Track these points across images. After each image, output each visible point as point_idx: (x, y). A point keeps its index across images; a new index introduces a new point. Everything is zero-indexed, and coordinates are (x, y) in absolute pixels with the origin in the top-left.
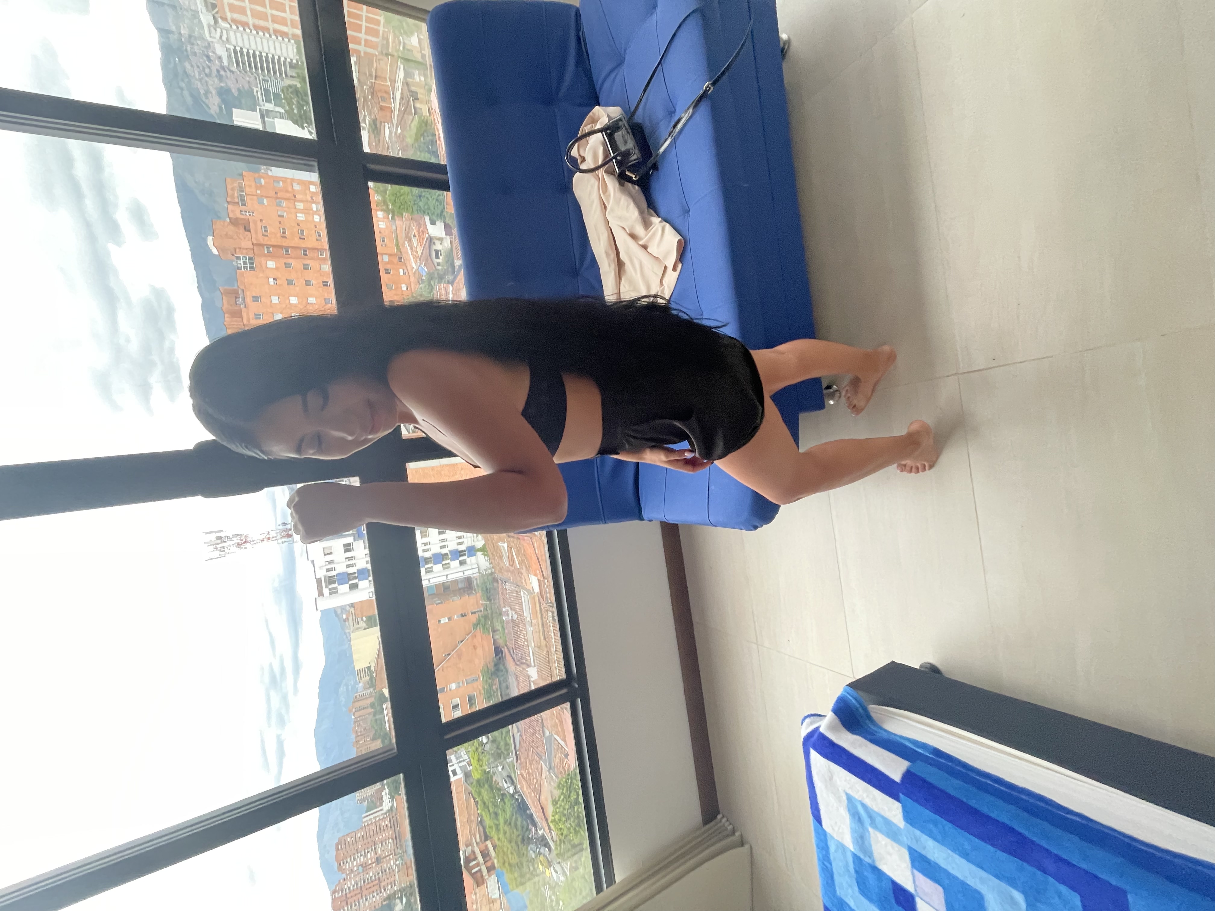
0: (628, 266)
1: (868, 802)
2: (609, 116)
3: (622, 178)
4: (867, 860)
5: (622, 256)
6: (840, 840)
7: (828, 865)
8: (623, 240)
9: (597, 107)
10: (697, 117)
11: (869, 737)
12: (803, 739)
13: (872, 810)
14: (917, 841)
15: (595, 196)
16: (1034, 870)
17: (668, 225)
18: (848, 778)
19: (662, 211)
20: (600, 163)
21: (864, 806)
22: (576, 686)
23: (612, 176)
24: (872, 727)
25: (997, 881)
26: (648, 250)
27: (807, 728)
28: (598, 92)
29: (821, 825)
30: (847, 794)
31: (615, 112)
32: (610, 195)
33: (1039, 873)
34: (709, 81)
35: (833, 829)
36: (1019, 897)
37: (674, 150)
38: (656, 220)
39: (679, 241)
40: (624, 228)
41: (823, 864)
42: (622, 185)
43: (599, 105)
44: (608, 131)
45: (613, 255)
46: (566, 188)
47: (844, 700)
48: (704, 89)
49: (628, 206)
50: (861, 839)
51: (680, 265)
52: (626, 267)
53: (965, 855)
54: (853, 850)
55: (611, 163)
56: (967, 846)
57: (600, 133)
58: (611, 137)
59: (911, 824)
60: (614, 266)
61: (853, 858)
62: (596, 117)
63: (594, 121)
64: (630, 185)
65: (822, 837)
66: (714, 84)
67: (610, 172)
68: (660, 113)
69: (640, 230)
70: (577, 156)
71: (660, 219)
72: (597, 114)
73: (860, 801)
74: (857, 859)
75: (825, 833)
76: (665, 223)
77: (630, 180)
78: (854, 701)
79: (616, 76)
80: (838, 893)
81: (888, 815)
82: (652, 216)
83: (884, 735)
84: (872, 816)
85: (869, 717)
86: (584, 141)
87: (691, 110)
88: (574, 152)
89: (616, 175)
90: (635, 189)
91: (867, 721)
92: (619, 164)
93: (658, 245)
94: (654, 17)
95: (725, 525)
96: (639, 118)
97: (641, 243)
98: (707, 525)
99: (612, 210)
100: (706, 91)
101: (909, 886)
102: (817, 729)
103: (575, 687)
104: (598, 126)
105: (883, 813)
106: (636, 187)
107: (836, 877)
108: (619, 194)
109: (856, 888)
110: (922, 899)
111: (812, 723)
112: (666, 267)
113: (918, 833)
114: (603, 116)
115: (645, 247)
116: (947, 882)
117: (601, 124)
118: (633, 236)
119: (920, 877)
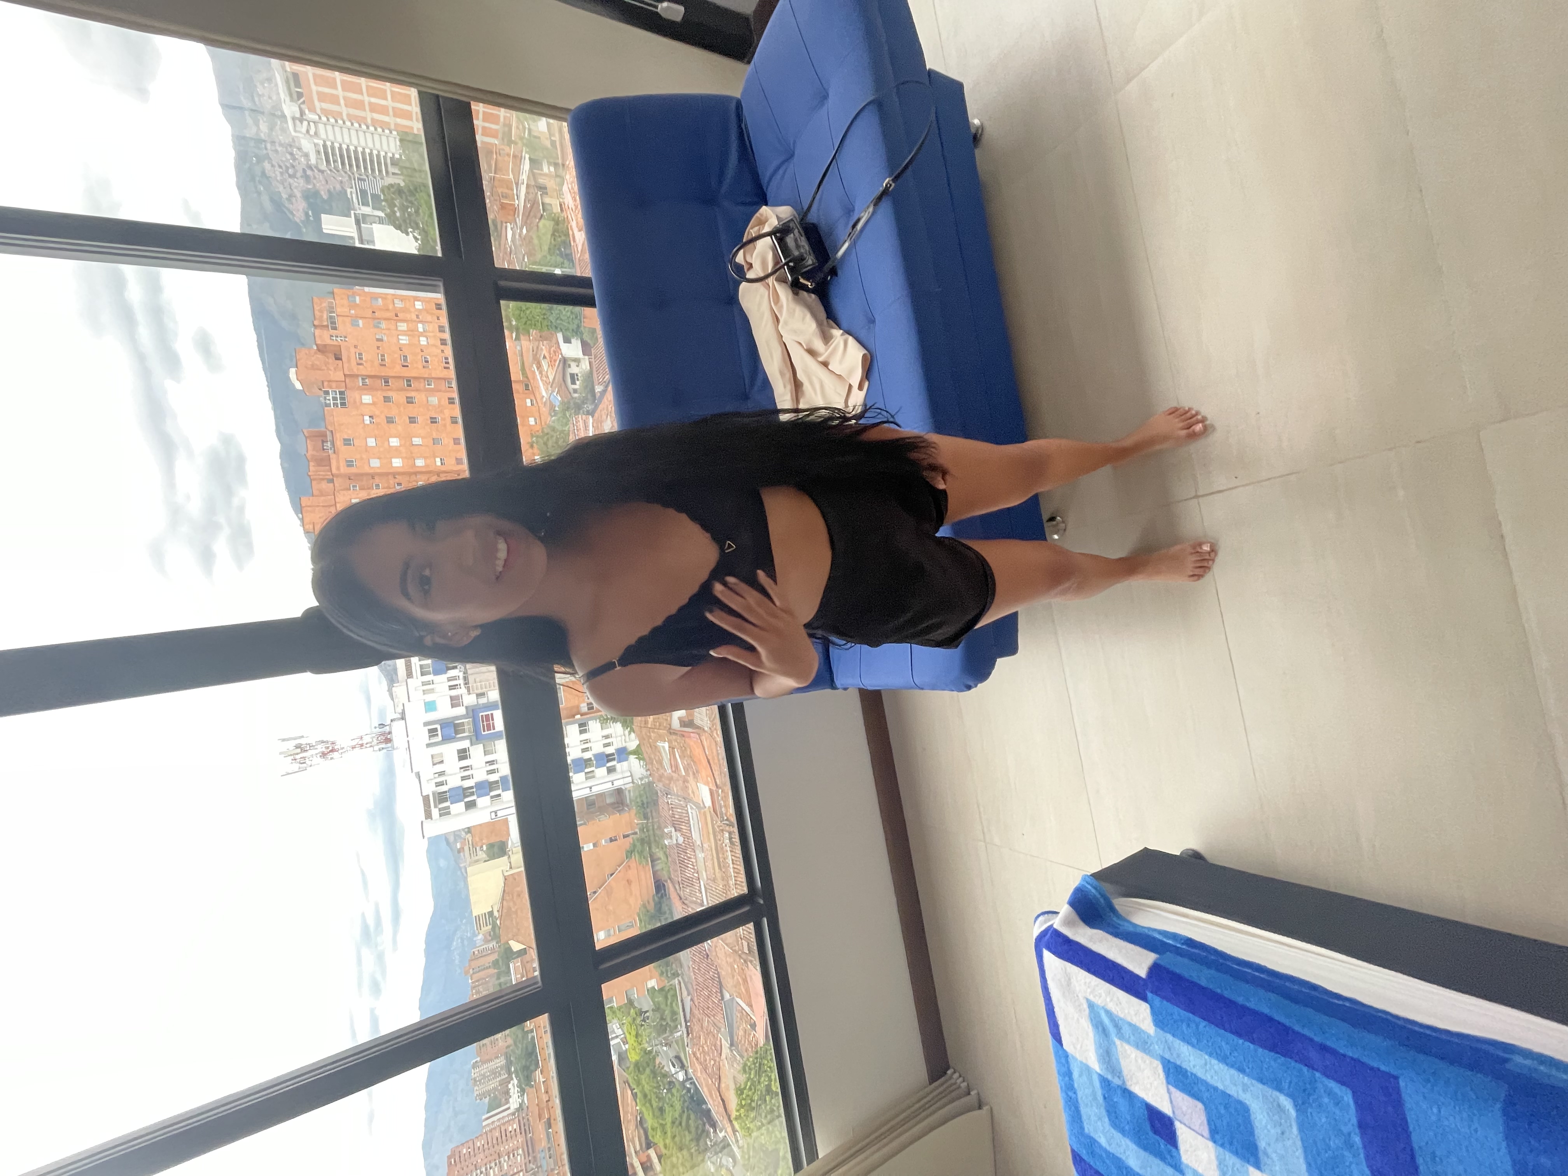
0: (807, 386)
1: (1111, 1007)
2: (778, 218)
3: (796, 287)
4: (1116, 1081)
5: (800, 375)
6: (1084, 1061)
7: (1073, 1096)
8: (800, 358)
9: (764, 207)
10: (879, 216)
11: (1111, 930)
12: (1036, 939)
13: (1117, 1016)
14: (1169, 1049)
15: (765, 307)
16: (1299, 1066)
17: (850, 339)
18: (1088, 981)
19: (844, 324)
20: (770, 271)
21: (1108, 1013)
22: (762, 902)
23: (783, 284)
24: (1115, 919)
25: (1260, 1086)
26: (829, 367)
27: (1040, 927)
28: (765, 188)
29: (1061, 1045)
30: (1088, 1000)
31: (785, 212)
32: (782, 306)
33: (1305, 1069)
34: (890, 176)
35: (1075, 1048)
36: (1286, 1103)
37: (854, 254)
38: (837, 333)
39: (864, 356)
40: (800, 344)
41: (1067, 1094)
42: (796, 294)
43: (766, 205)
44: (778, 235)
45: (789, 375)
46: (733, 300)
47: (1082, 891)
48: (884, 185)
49: (804, 319)
50: (1107, 1055)
51: (866, 384)
52: (804, 388)
53: (1224, 1059)
54: (1098, 1070)
55: (783, 270)
56: (1226, 1048)
57: (769, 237)
58: (781, 241)
59: (1162, 1029)
60: (790, 387)
61: (1101, 1083)
62: (763, 218)
63: (762, 223)
64: (805, 293)
65: (1063, 1061)
66: (893, 180)
67: (782, 280)
68: (837, 212)
69: (818, 345)
70: (742, 262)
71: (842, 331)
72: (765, 215)
73: (1103, 1007)
74: (1105, 1083)
75: (1066, 1055)
76: (847, 336)
77: (804, 288)
78: (1093, 891)
79: (784, 173)
80: (1086, 1130)
81: (1135, 1020)
82: (832, 328)
83: (1131, 929)
84: (1117, 1023)
85: (1112, 909)
86: (751, 245)
87: (871, 209)
88: (740, 258)
89: (789, 283)
90: (810, 297)
91: (1112, 914)
92: (791, 270)
93: (841, 362)
94: (825, 108)
95: (934, 688)
96: (812, 218)
97: (821, 359)
98: (912, 688)
99: (786, 323)
100: (887, 188)
101: (1166, 1109)
102: (1051, 926)
103: (759, 903)
104: (767, 229)
105: (1129, 1019)
106: (813, 296)
107: (1083, 1110)
108: (793, 305)
109: (1106, 1120)
110: (1181, 1122)
111: (1045, 922)
112: (850, 386)
113: (1169, 1037)
114: (772, 217)
115: (825, 364)
116: (1206, 1095)
117: (769, 225)
118: (811, 352)
119: (1178, 1095)
